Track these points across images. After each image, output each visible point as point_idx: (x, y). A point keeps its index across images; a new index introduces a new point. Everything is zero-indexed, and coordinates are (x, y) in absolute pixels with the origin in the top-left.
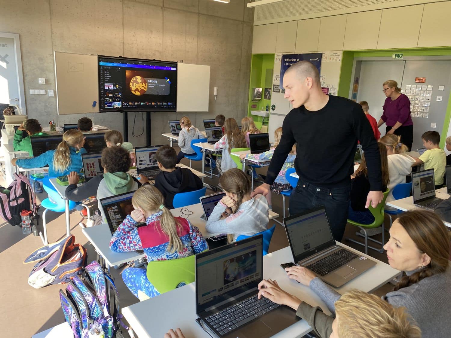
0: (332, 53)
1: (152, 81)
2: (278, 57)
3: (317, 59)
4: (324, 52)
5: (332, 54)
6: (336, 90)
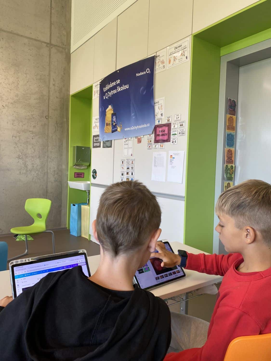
0: (172, 49)
2: (96, 89)
3: (148, 71)
4: (157, 54)
5: (173, 51)
6: (184, 125)
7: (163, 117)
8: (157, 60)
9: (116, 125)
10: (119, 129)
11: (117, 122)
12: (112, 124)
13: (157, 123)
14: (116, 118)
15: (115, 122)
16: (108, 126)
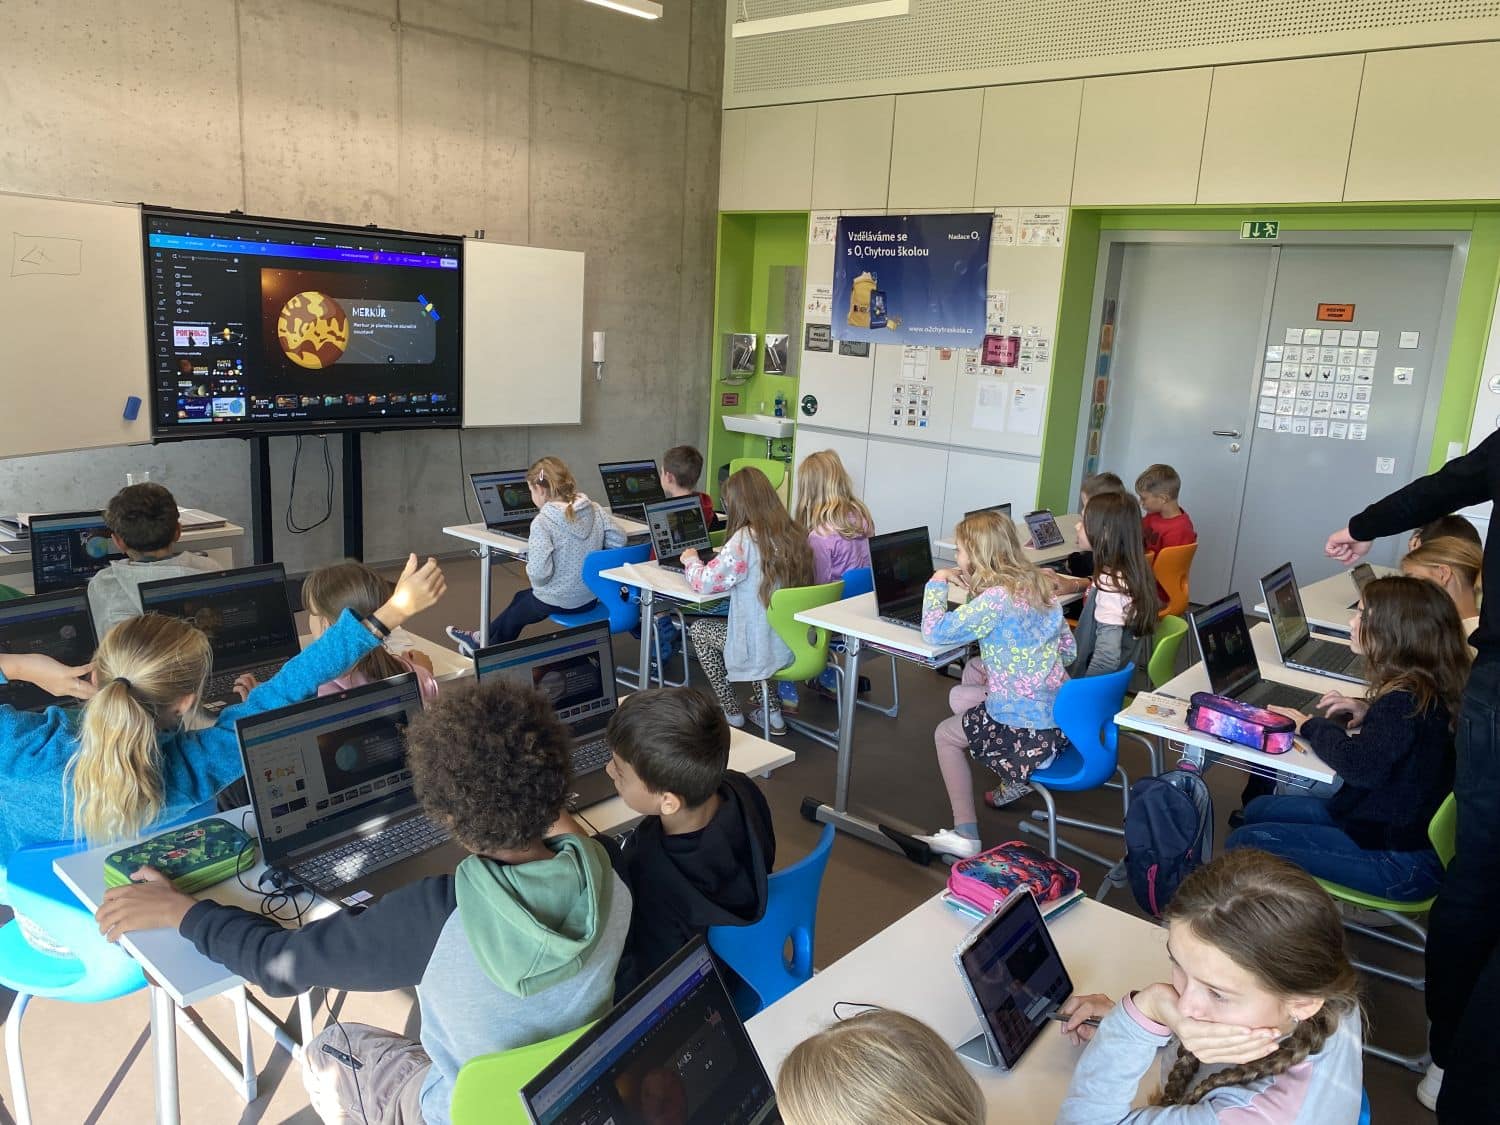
0: (1030, 215)
1: (367, 310)
2: (820, 226)
3: (975, 235)
4: (998, 212)
5: (1031, 217)
6: (1046, 345)
7: (1003, 324)
8: (996, 223)
9: (881, 314)
10: (891, 324)
11: (886, 308)
12: (873, 312)
13: (990, 331)
14: (884, 300)
15: (880, 309)
16: (859, 314)
